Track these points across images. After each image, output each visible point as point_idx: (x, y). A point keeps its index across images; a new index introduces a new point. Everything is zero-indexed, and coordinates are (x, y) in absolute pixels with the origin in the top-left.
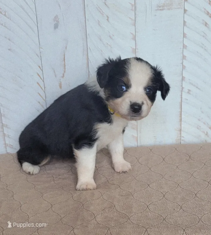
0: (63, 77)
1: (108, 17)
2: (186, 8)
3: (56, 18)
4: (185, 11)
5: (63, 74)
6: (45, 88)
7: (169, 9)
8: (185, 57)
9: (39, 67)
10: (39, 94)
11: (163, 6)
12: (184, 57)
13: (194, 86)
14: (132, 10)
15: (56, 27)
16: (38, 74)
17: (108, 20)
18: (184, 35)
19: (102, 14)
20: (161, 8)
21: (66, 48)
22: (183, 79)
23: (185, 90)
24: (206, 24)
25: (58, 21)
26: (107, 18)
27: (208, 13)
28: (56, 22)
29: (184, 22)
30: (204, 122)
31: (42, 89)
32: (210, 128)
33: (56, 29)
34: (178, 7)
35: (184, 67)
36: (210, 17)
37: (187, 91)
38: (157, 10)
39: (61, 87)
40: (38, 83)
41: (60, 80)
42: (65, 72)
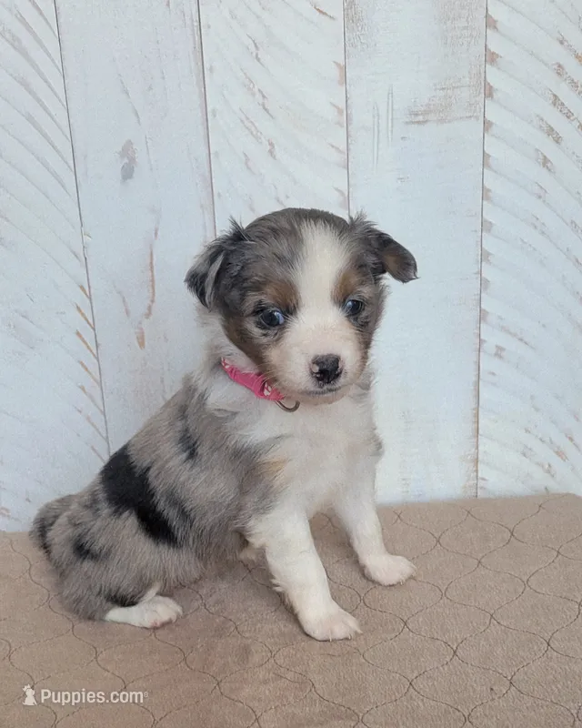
0: (148, 315)
1: (271, 144)
2: (489, 117)
3: (127, 151)
4: (487, 125)
5: (150, 308)
6: (97, 346)
7: (442, 121)
8: (489, 254)
9: (82, 288)
10: (82, 364)
11: (426, 113)
12: (484, 256)
13: (514, 335)
14: (339, 124)
15: (128, 173)
16: (78, 308)
17: (271, 153)
18: (485, 194)
19: (257, 138)
20: (421, 118)
21: (156, 234)
22: (482, 316)
23: (490, 346)
24: (545, 162)
25: (132, 160)
26: (269, 147)
27: (550, 131)
28: (126, 161)
29: (485, 156)
30: (540, 436)
31: (91, 351)
32: (557, 453)
33: (128, 181)
34: (468, 115)
35: (484, 283)
36: (558, 140)
37: (494, 351)
38: (407, 123)
39: (142, 344)
40: (78, 334)
41: (140, 323)
42: (153, 301)
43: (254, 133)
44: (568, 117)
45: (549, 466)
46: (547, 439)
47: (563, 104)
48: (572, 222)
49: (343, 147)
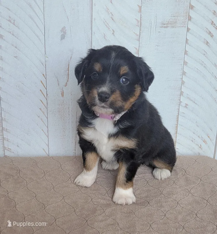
0: (66, 85)
1: (114, 31)
2: (189, 27)
3: (63, 30)
4: (188, 30)
5: (66, 83)
6: (47, 95)
7: (173, 27)
8: (186, 73)
9: (43, 75)
10: (41, 101)
11: (167, 24)
12: (184, 73)
13: (192, 100)
14: (138, 26)
15: (63, 37)
16: (41, 82)
17: (113, 34)
18: (186, 53)
19: (109, 28)
20: (165, 26)
21: (71, 59)
22: (182, 93)
23: (183, 104)
24: (207, 43)
25: (65, 33)
26: (112, 32)
27: (210, 33)
28: (63, 33)
29: (187, 40)
30: (198, 135)
31: (45, 96)
32: (204, 141)
33: (63, 40)
34: (182, 25)
35: (183, 83)
36: (212, 36)
37: (184, 105)
38: (161, 27)
39: (63, 95)
40: (41, 90)
41: (63, 88)
42: (68, 81)
44: (216, 29)
45: (201, 146)
46: (201, 137)
47: (215, 24)
48: (215, 64)
49: (138, 34)
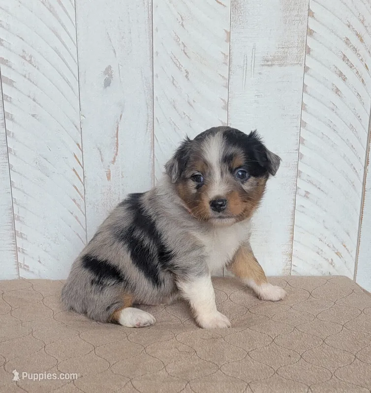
0: (114, 161)
1: (187, 72)
2: (307, 65)
3: (108, 71)
4: (306, 69)
5: (114, 159)
6: (84, 177)
7: (280, 65)
8: (304, 140)
9: (78, 145)
10: (75, 187)
11: (273, 60)
12: (301, 141)
13: (315, 186)
14: (225, 63)
15: (107, 83)
16: (75, 156)
17: (187, 76)
18: (303, 107)
19: (179, 68)
20: (270, 63)
21: (120, 117)
22: (298, 174)
23: (302, 192)
24: (337, 91)
25: (111, 76)
26: (186, 74)
27: (341, 74)
28: (107, 76)
29: (304, 86)
30: (327, 244)
31: (81, 180)
32: (337, 253)
33: (108, 88)
34: (296, 62)
35: (300, 156)
36: (344, 79)
37: (304, 193)
38: (263, 65)
39: (109, 178)
40: (74, 170)
41: (109, 166)
42: (117, 154)
43: (178, 65)
44: (351, 67)
45: (332, 260)
46: (332, 246)
47: (348, 60)
48: (351, 125)
49: (227, 77)
